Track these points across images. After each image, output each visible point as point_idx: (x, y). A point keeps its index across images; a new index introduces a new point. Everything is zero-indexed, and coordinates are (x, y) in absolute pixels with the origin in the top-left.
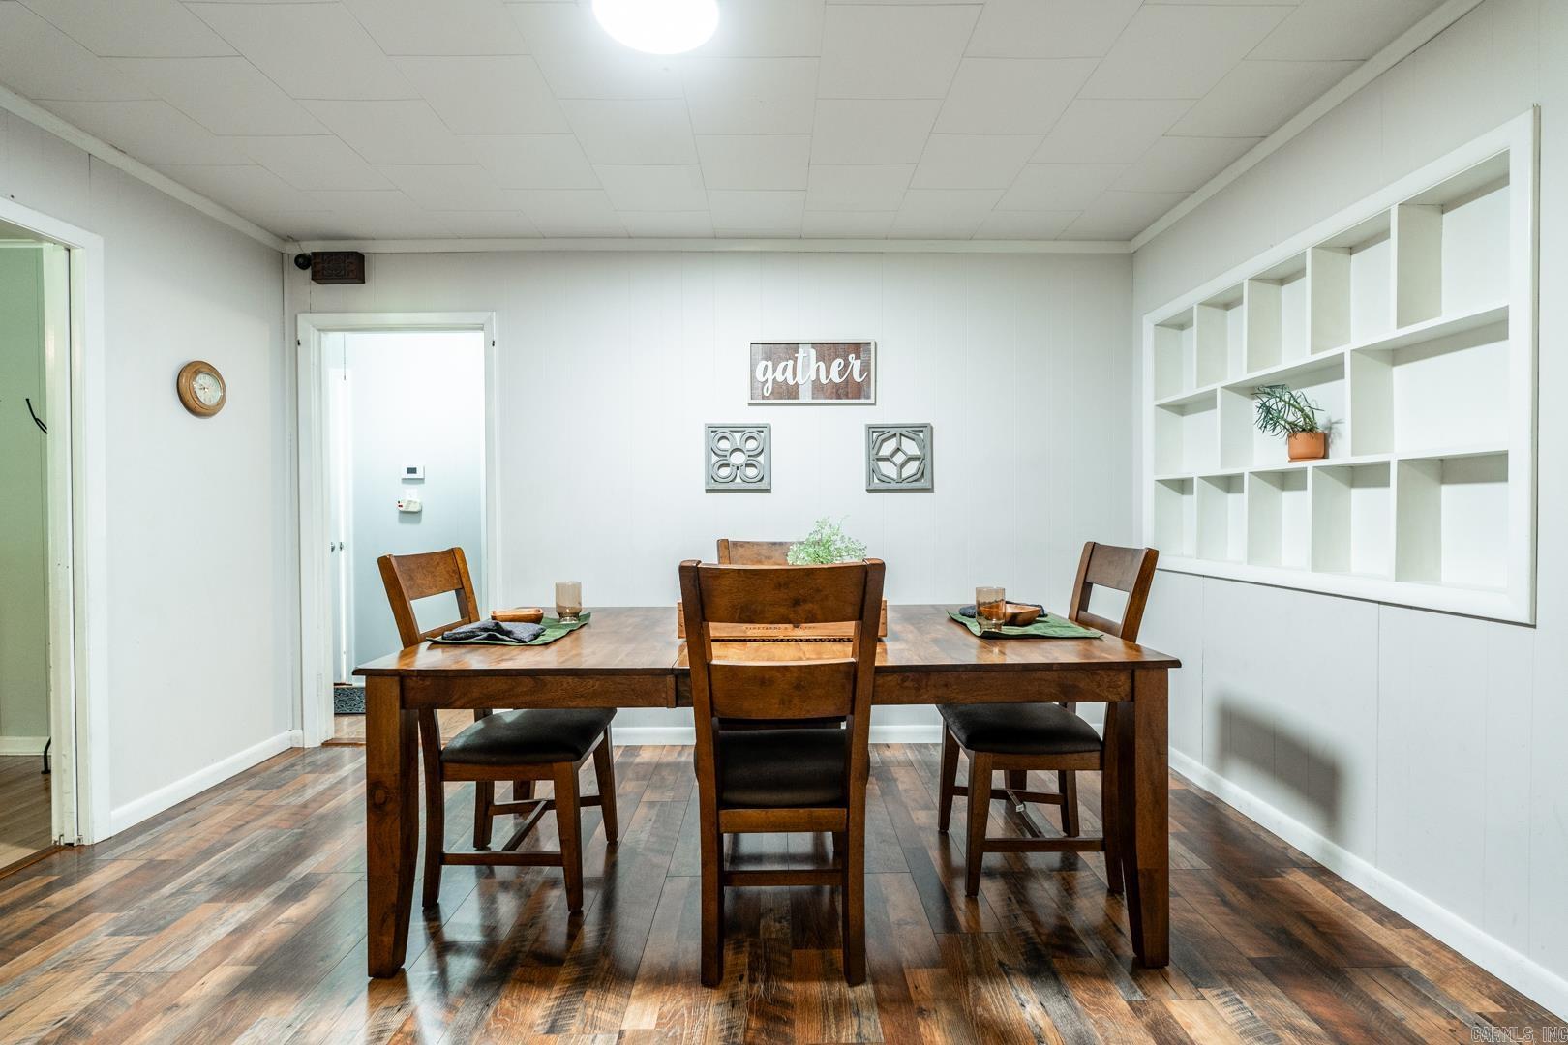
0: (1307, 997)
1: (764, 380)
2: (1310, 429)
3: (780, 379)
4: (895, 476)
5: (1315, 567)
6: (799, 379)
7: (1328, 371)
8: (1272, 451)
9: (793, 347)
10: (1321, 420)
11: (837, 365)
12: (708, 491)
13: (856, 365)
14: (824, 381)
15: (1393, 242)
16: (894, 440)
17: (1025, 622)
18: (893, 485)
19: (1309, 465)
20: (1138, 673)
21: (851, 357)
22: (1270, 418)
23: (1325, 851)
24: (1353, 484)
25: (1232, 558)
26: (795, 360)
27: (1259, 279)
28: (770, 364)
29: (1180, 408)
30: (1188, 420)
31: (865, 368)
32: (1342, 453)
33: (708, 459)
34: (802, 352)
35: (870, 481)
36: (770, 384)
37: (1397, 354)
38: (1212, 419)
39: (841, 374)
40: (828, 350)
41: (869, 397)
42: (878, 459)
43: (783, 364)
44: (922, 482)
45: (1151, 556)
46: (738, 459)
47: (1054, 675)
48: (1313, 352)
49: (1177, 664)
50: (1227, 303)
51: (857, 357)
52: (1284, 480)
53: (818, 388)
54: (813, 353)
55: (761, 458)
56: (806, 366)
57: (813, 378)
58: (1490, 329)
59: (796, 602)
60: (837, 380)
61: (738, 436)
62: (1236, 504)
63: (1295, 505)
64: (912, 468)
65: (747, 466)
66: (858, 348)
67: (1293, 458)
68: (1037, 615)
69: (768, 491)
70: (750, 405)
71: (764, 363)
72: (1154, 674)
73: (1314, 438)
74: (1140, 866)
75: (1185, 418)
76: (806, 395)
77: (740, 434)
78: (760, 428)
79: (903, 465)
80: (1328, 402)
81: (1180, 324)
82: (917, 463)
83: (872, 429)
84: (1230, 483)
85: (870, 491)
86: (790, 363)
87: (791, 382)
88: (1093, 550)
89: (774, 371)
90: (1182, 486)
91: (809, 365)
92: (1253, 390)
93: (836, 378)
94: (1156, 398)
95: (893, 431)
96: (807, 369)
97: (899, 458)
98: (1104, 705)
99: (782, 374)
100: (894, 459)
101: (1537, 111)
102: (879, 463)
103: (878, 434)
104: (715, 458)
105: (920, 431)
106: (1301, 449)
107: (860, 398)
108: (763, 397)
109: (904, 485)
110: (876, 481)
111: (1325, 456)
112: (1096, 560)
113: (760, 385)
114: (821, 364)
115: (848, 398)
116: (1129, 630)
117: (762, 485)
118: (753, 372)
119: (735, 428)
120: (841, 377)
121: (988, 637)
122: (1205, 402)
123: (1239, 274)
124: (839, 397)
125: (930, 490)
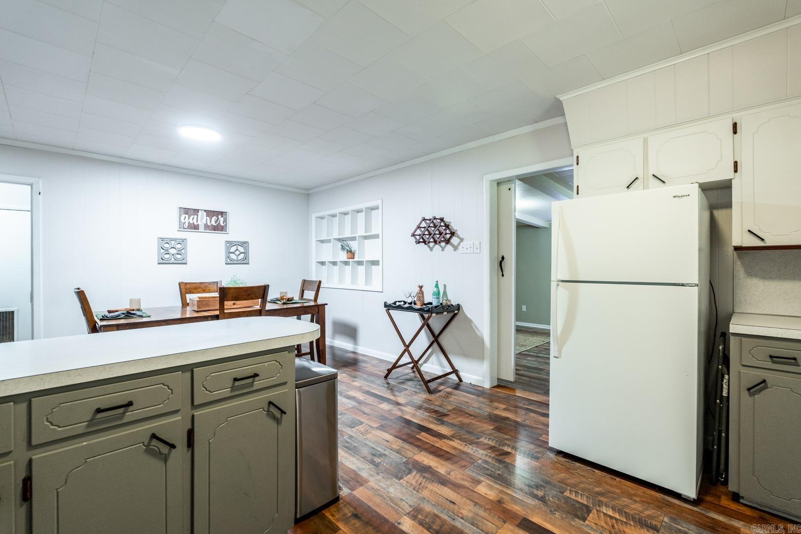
0: (350, 368)
1: (184, 222)
2: (351, 252)
3: (191, 222)
4: (235, 259)
5: (352, 284)
6: (199, 222)
7: (354, 239)
8: (343, 256)
9: (196, 211)
10: (353, 250)
11: (214, 219)
12: (159, 264)
13: (221, 220)
14: (209, 224)
15: (364, 212)
16: (235, 246)
17: (290, 300)
18: (235, 262)
19: (351, 260)
20: (320, 307)
21: (220, 216)
22: (343, 248)
23: (355, 348)
24: (359, 265)
25: (335, 283)
26: (198, 215)
27: (341, 213)
28: (187, 216)
29: (322, 241)
30: (324, 245)
31: (225, 221)
32: (356, 259)
33: (159, 252)
34: (200, 213)
35: (226, 260)
36: (187, 224)
37: (366, 238)
38: (330, 245)
39: (216, 222)
40: (210, 213)
41: (226, 231)
42: (230, 253)
43: (192, 217)
44: (245, 261)
45: (320, 282)
46: (173, 251)
47: (302, 309)
48: (351, 234)
49: (327, 304)
50: (334, 216)
51: (222, 217)
52: (346, 263)
53: (206, 227)
54: (205, 213)
55: (183, 251)
56: (202, 218)
57: (205, 223)
58: (376, 236)
59: (249, 295)
60: (214, 224)
61: (173, 242)
62: (336, 268)
63: (348, 269)
64: (242, 256)
65: (177, 254)
66: (222, 213)
67: (348, 258)
68: (292, 299)
69: (186, 264)
70: (178, 231)
71: (184, 215)
72: (323, 307)
73: (351, 254)
74: (320, 349)
75: (323, 244)
76: (202, 228)
77: (174, 242)
78: (184, 240)
79: (239, 255)
80: (354, 245)
81: (322, 218)
82: (243, 254)
83: (227, 242)
84: (334, 263)
85: (226, 264)
86: (196, 216)
87: (196, 224)
88: (304, 282)
89: (189, 219)
90: (323, 263)
91: (203, 217)
92: (339, 240)
93: (213, 223)
94: (316, 238)
95: (235, 243)
96: (202, 220)
97: (237, 253)
98: (310, 315)
99: (192, 220)
100: (236, 253)
101: (382, 200)
102: (230, 254)
103: (230, 244)
104: (162, 251)
105: (244, 244)
106: (349, 256)
107: (223, 231)
108: (184, 228)
109: (239, 262)
110: (229, 260)
111: (354, 258)
112: (305, 285)
113: (182, 224)
114: (208, 218)
115: (218, 231)
116: (316, 299)
117: (184, 261)
118: (180, 218)
119: (172, 240)
120: (216, 223)
121: (284, 304)
122: (328, 241)
123: (336, 211)
124: (215, 230)
125: (248, 264)
